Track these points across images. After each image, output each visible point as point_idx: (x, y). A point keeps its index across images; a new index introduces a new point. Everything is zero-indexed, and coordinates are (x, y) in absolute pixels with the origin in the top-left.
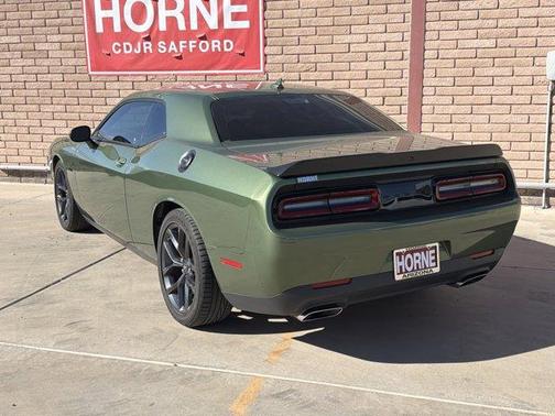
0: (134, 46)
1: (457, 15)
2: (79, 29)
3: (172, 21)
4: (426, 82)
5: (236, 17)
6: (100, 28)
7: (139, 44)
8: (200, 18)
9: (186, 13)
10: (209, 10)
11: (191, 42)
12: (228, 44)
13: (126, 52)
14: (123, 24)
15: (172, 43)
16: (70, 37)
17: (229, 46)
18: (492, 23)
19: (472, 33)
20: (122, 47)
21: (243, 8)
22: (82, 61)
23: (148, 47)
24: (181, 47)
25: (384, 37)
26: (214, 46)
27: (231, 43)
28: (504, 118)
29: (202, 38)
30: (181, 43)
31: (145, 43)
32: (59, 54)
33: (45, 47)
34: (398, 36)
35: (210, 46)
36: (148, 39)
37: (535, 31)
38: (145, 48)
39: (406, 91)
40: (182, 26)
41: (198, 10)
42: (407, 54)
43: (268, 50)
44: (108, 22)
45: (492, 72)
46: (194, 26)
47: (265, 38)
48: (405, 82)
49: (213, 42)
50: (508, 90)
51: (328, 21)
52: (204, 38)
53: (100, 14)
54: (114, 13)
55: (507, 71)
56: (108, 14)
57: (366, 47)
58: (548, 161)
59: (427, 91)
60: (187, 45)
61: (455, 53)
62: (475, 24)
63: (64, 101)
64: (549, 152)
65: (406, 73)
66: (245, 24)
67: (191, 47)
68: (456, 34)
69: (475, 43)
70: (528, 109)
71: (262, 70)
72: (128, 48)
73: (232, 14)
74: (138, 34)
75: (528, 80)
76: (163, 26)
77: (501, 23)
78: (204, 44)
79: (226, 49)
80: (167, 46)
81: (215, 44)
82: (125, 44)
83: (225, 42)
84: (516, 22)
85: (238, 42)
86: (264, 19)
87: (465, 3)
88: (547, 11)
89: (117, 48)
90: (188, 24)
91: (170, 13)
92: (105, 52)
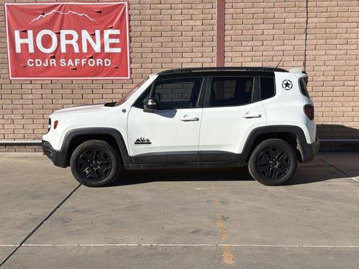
0: (44, 62)
1: (241, 49)
2: (4, 50)
3: (69, 47)
5: (112, 46)
6: (18, 50)
7: (47, 61)
8: (89, 46)
9: (79, 42)
10: (95, 41)
11: (83, 60)
12: (107, 62)
13: (37, 65)
14: (36, 47)
15: (70, 60)
17: (108, 63)
18: (260, 53)
19: (249, 59)
20: (34, 62)
21: (117, 41)
22: (5, 71)
23: (53, 62)
24: (76, 63)
25: (202, 60)
26: (98, 63)
27: (110, 61)
29: (90, 58)
30: (76, 60)
31: (51, 60)
34: (209, 60)
35: (96, 62)
36: (53, 57)
38: (51, 63)
40: (76, 50)
41: (87, 41)
43: (133, 66)
44: (25, 46)
46: (85, 50)
47: (131, 59)
49: (98, 60)
51: (169, 50)
52: (91, 58)
53: (19, 41)
54: (29, 41)
56: (25, 41)
60: (80, 61)
62: (252, 54)
66: (118, 50)
67: (83, 63)
71: (129, 78)
72: (39, 63)
73: (110, 44)
74: (46, 55)
76: (63, 50)
77: (264, 53)
79: (106, 65)
80: (67, 62)
81: (99, 61)
82: (36, 60)
83: (106, 60)
84: (272, 53)
85: (114, 61)
86: (130, 47)
87: (246, 42)
88: (288, 48)
89: (31, 63)
90: (81, 48)
91: (68, 42)
92: (22, 65)
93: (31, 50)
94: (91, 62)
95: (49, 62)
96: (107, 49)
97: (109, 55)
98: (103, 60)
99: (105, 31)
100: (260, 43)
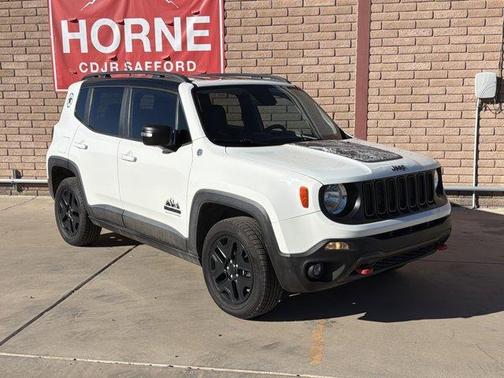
0: (101, 66)
1: (397, 41)
2: (46, 50)
3: (137, 43)
4: (371, 99)
5: (199, 40)
6: (67, 49)
7: (106, 64)
8: (165, 41)
9: (151, 36)
10: (173, 34)
11: (156, 63)
12: (191, 65)
13: (92, 71)
14: (90, 46)
15: (138, 64)
16: (36, 58)
17: (192, 67)
18: (427, 49)
19: (410, 58)
20: (89, 67)
21: (206, 33)
22: (49, 80)
23: (115, 66)
24: (147, 67)
25: (333, 60)
26: (177, 67)
27: (194, 64)
28: (439, 131)
29: (166, 59)
30: (147, 63)
31: (111, 64)
32: (24, 72)
33: (12, 66)
34: (345, 60)
35: (175, 67)
36: (115, 59)
37: (465, 56)
38: (112, 67)
39: (353, 108)
40: (147, 48)
41: (163, 34)
42: (354, 75)
43: (228, 70)
44: (75, 43)
45: (428, 91)
46: (159, 48)
47: (225, 59)
48: (353, 100)
49: (177, 63)
50: (442, 106)
51: (283, 45)
52: (168, 59)
53: (67, 36)
54: (81, 35)
55: (440, 90)
56: (76, 36)
57: (317, 69)
58: (477, 167)
59: (371, 107)
60: (153, 65)
61: (394, 74)
62: (412, 49)
63: (30, 116)
64: (477, 159)
65: (353, 92)
66: (207, 47)
67: (156, 67)
68: (396, 58)
69: (413, 66)
70: (459, 123)
72: (95, 68)
73: (195, 38)
74: (104, 55)
75: (457, 98)
76: (129, 48)
77: (435, 49)
78: (168, 65)
79: (189, 70)
80: (133, 66)
81: (179, 65)
82: (91, 64)
83: (188, 63)
84: (447, 48)
85: (201, 63)
86: (225, 43)
88: (474, 39)
89: (84, 67)
90: (153, 46)
91: (136, 36)
92: (71, 71)
93: (84, 49)
94: (168, 66)
95: (109, 66)
96: (192, 47)
97: (194, 55)
98: (185, 63)
99: (187, 18)
100: (427, 32)
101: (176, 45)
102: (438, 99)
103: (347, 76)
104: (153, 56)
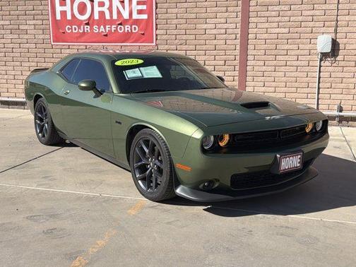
0: (79, 28)
1: (267, 14)
2: (46, 17)
4: (250, 52)
5: (140, 12)
6: (58, 17)
7: (82, 27)
8: (119, 12)
9: (110, 9)
10: (124, 8)
11: (113, 27)
12: (135, 28)
13: (74, 31)
14: (73, 15)
15: (102, 27)
16: (40, 22)
18: (287, 19)
19: (275, 25)
20: (72, 29)
21: (144, 7)
22: (47, 36)
23: (87, 28)
24: (107, 29)
25: (226, 26)
26: (126, 29)
27: (137, 28)
28: (293, 74)
29: (119, 24)
30: (107, 26)
31: (86, 27)
32: (33, 32)
33: (26, 27)
34: (233, 26)
36: (87, 24)
37: (311, 24)
38: (86, 29)
39: (238, 58)
40: (108, 17)
41: (117, 8)
42: (238, 36)
43: (158, 32)
44: (64, 13)
45: (286, 47)
46: (115, 17)
47: (157, 25)
48: (237, 52)
49: (126, 26)
50: (296, 58)
51: (193, 16)
52: (121, 24)
53: (59, 9)
54: (67, 8)
55: (295, 47)
56: (63, 8)
57: (214, 31)
58: (318, 99)
59: (250, 58)
60: (111, 28)
61: (266, 36)
62: (277, 19)
63: (36, 60)
64: (318, 93)
65: (238, 47)
66: (145, 17)
67: (113, 29)
68: (266, 25)
69: (277, 30)
70: (307, 69)
71: (154, 44)
72: (75, 29)
73: (138, 10)
74: (82, 21)
75: (306, 52)
76: (96, 17)
77: (292, 19)
78: (120, 28)
79: (133, 31)
80: (99, 29)
81: (127, 28)
82: (73, 27)
83: (133, 26)
84: (300, 18)
85: (141, 27)
86: (156, 14)
87: (272, 7)
88: (317, 13)
89: (69, 29)
91: (101, 9)
92: (61, 31)
93: (69, 17)
95: (84, 28)
96: (135, 16)
97: (137, 22)
98: (131, 27)
100: (287, 8)
101: (126, 15)
102: (293, 53)
103: (234, 36)
104: (111, 22)
